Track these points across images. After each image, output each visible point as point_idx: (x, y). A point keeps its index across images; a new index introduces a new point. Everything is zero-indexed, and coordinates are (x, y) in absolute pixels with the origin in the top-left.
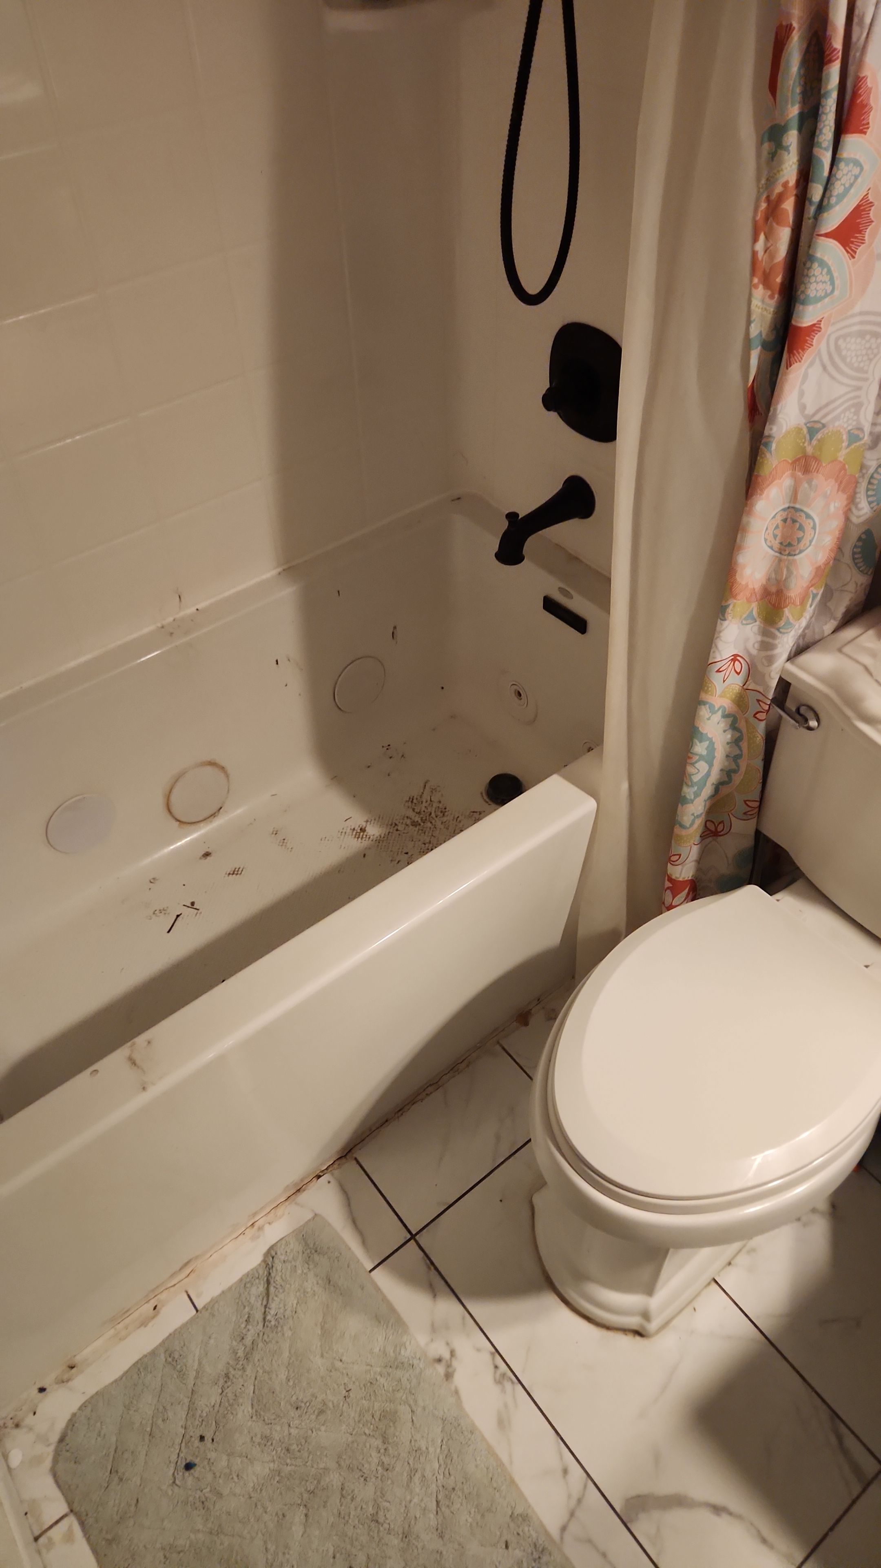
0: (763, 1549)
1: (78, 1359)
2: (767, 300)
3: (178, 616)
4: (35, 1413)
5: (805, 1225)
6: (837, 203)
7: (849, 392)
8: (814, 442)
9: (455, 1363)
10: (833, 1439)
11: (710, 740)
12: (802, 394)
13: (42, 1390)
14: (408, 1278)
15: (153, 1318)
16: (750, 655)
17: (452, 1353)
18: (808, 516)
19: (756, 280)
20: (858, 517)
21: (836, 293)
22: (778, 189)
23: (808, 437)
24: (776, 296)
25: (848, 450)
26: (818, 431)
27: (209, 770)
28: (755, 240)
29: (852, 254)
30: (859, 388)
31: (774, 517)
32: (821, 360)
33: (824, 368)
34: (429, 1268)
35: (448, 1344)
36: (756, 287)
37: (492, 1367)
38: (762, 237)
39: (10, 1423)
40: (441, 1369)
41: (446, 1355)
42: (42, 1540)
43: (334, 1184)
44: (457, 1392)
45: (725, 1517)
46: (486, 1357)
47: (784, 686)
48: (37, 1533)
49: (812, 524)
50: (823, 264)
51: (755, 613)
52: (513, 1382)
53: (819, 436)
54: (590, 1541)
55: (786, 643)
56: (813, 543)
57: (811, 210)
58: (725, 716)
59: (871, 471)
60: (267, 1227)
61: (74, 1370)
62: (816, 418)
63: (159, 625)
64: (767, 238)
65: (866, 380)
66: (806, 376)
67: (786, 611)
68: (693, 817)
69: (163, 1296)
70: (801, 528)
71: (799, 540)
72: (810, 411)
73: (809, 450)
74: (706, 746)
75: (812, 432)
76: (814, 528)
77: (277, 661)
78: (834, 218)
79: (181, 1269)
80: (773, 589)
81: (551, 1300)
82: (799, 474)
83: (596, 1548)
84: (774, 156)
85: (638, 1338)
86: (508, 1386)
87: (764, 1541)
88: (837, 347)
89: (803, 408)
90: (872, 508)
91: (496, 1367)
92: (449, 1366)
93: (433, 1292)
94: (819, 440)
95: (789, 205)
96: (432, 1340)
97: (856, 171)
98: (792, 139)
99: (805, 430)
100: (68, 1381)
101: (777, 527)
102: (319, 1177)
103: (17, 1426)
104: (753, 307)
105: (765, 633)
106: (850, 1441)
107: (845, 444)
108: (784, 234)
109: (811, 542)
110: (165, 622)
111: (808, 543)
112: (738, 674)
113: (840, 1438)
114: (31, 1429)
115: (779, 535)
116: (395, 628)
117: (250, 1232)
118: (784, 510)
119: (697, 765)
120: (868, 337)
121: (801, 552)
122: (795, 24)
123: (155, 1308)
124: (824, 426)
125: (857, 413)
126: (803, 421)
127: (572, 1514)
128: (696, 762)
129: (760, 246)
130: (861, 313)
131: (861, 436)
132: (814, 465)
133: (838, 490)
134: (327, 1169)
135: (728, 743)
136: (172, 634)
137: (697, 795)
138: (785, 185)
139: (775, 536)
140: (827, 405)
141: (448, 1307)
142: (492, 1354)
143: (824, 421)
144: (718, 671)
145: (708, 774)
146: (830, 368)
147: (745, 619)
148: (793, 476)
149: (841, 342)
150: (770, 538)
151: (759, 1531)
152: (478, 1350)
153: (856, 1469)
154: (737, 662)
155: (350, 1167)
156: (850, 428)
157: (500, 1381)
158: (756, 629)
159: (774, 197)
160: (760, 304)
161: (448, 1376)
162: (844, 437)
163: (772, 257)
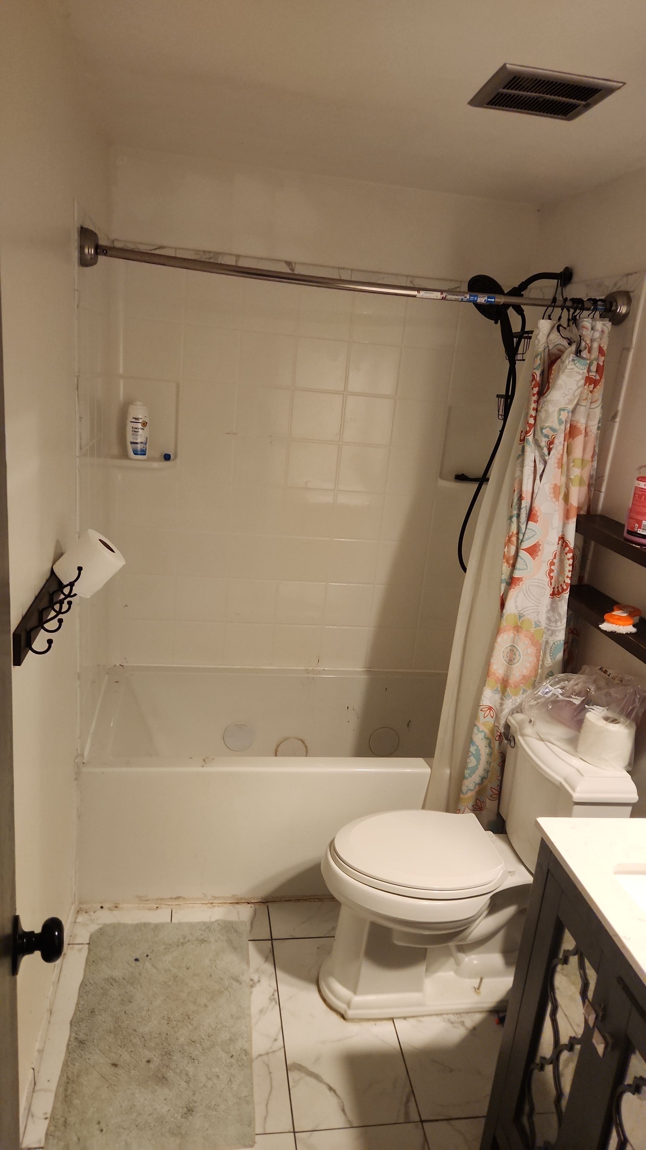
0: (341, 1113)
1: (120, 906)
2: (508, 568)
3: (315, 668)
4: (94, 912)
5: (454, 1027)
6: (526, 541)
7: (532, 606)
8: (521, 621)
9: (257, 985)
10: (404, 1099)
11: (478, 746)
12: (516, 602)
13: (102, 907)
14: (260, 951)
15: (155, 910)
16: (497, 709)
17: (259, 981)
18: (518, 650)
19: (504, 561)
20: (547, 664)
21: (528, 570)
22: (511, 534)
23: (518, 619)
24: (511, 567)
25: (535, 629)
26: (522, 617)
27: (300, 743)
28: (505, 548)
29: (534, 559)
30: (538, 606)
31: (506, 648)
32: (523, 592)
33: (524, 594)
34: (271, 952)
35: (259, 978)
36: (504, 562)
37: (271, 994)
38: (507, 547)
39: (85, 911)
40: (251, 983)
41: (256, 980)
42: (70, 946)
43: (253, 908)
44: (251, 993)
45: (333, 1093)
46: (271, 990)
47: (507, 726)
48: (70, 943)
49: (519, 654)
50: (522, 559)
51: (499, 689)
52: (276, 1003)
53: (522, 619)
54: (268, 1066)
55: (509, 705)
56: (520, 662)
57: (520, 541)
58: (487, 738)
59: (551, 645)
60: (217, 907)
61: (116, 908)
62: (521, 612)
63: (306, 668)
64: (508, 548)
65: (541, 604)
66: (517, 596)
67: (508, 688)
68: (467, 788)
69: (162, 906)
70: (515, 654)
71: (514, 659)
72: (519, 609)
73: (519, 624)
74: (475, 749)
75: (520, 617)
76: (520, 655)
77: (348, 707)
78: (526, 545)
79: (175, 898)
80: (505, 679)
81: (314, 988)
82: (515, 632)
83: (269, 1069)
84: (510, 525)
85: (342, 1019)
86: (273, 1003)
87: (343, 1110)
88: (529, 588)
89: (517, 607)
90: (552, 661)
91: (273, 995)
92: (254, 983)
93: (266, 959)
94: (522, 621)
95: (514, 539)
96: (254, 973)
97: (534, 533)
98: (515, 519)
99: (518, 616)
100: (112, 910)
101: (508, 653)
102: (249, 903)
103: (86, 912)
104: (503, 569)
105: (502, 699)
106: (412, 1104)
107: (534, 626)
108: (513, 549)
109: (518, 661)
110: (309, 668)
111: (517, 661)
112: (492, 718)
113: (408, 1101)
114: (90, 916)
115: (509, 656)
116: (410, 721)
117: (209, 905)
118: (510, 646)
119: (470, 758)
120: (541, 588)
121: (514, 664)
122: (516, 489)
123: (157, 907)
124: (524, 616)
125: (538, 615)
126: (517, 612)
127: (267, 1054)
128: (470, 756)
129: (506, 550)
130: (538, 579)
131: (540, 625)
132: (520, 629)
133: (531, 645)
134: (254, 903)
135: (488, 754)
136: (308, 672)
137: (470, 775)
138: (513, 533)
139: (507, 656)
140: (525, 608)
141: (269, 967)
142: (275, 991)
143: (524, 614)
144: (481, 710)
145: (476, 767)
146: (527, 596)
147: (495, 690)
148: (514, 633)
149: (530, 587)
150: (505, 657)
151: (344, 1106)
152: (270, 986)
153: (407, 1114)
154: (491, 711)
155: (264, 908)
156: (535, 620)
157: (271, 999)
158: (499, 697)
159: (510, 536)
160: (505, 568)
161: (252, 986)
162: (533, 623)
163: (509, 554)
